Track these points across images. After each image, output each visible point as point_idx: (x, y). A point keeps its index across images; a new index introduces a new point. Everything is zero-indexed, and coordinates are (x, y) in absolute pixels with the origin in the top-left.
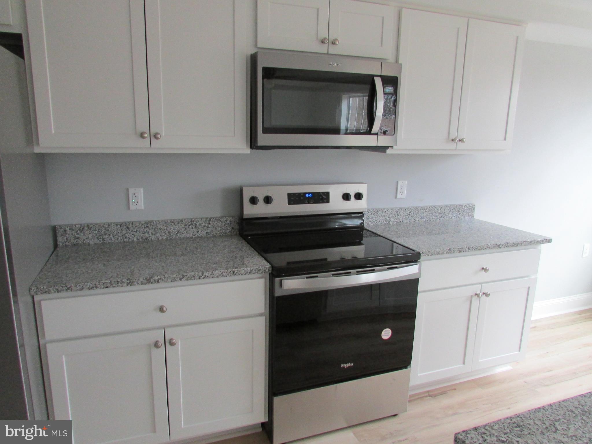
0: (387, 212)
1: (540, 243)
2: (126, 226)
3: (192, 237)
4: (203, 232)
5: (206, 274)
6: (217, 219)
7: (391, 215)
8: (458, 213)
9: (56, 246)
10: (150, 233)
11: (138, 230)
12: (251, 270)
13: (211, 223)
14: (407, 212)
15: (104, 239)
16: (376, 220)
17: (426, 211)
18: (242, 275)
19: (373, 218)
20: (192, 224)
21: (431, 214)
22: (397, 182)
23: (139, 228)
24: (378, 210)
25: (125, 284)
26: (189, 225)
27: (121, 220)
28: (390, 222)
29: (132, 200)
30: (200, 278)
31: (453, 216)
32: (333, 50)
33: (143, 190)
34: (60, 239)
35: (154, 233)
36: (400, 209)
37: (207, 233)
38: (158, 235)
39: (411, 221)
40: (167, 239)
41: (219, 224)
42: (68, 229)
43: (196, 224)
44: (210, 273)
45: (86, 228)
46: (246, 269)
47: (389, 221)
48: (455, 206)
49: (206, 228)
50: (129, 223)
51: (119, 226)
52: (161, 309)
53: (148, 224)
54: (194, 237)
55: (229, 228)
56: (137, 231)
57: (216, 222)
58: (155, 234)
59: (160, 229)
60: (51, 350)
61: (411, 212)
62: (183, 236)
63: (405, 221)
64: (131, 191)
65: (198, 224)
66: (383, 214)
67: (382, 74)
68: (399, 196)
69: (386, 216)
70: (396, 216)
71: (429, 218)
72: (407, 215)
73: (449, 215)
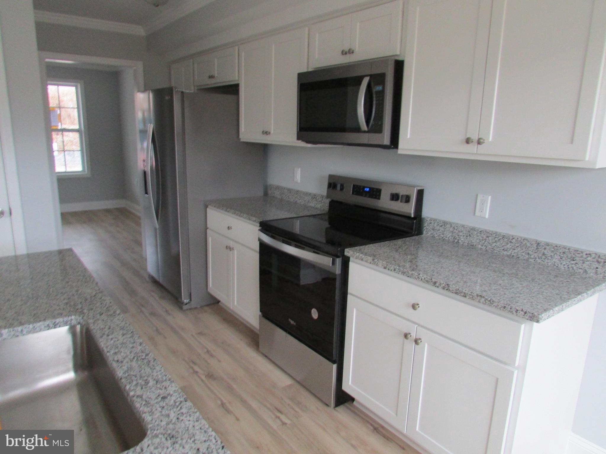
0: (456, 228)
7: (461, 234)
8: (573, 262)
9: (266, 195)
16: (443, 235)
17: (511, 242)
19: (439, 230)
21: (519, 249)
22: (477, 195)
24: (445, 223)
28: (460, 241)
31: (561, 264)
33: (300, 169)
34: (269, 192)
36: (473, 229)
39: (487, 249)
42: (272, 187)
45: (277, 188)
47: (458, 240)
48: (566, 249)
52: (229, 228)
61: (488, 237)
63: (480, 246)
64: (295, 169)
66: (451, 229)
68: (477, 213)
69: (455, 232)
70: (467, 236)
71: (517, 253)
72: (483, 240)
73: (554, 260)
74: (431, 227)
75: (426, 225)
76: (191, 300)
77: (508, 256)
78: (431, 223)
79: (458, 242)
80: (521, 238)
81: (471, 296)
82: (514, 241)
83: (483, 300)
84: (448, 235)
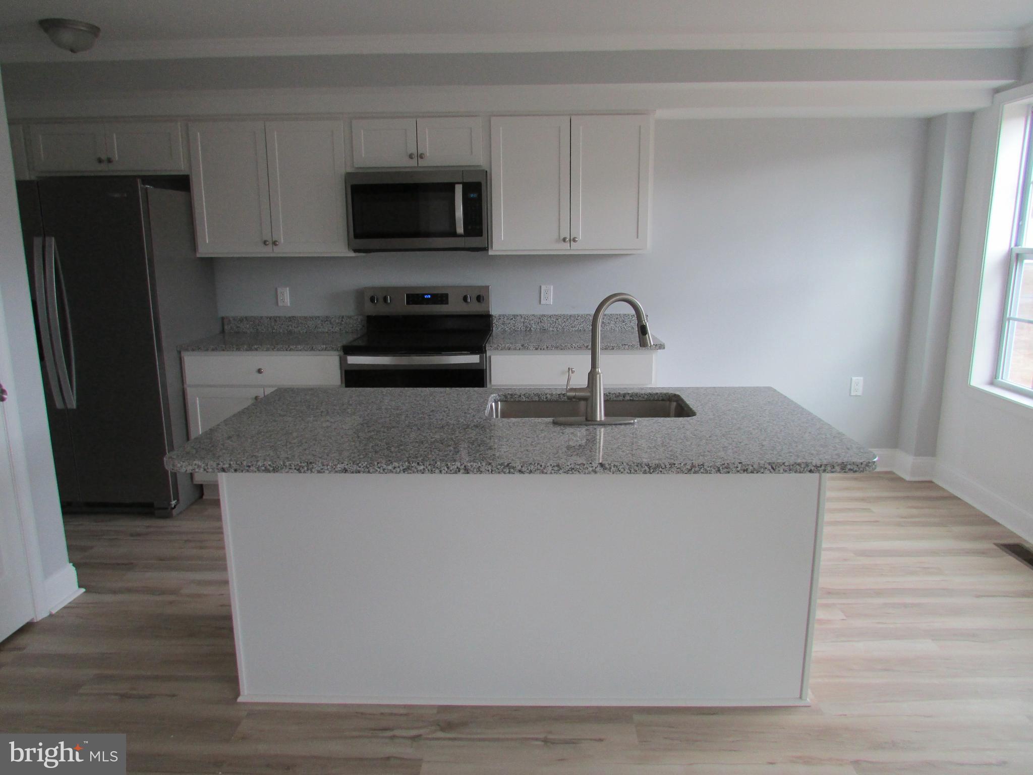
0: (526, 318)
1: (656, 349)
2: (275, 319)
3: (327, 332)
4: (337, 328)
5: (292, 347)
6: (350, 317)
7: (532, 322)
8: (623, 324)
9: (223, 331)
10: (293, 326)
11: (284, 323)
12: (326, 348)
13: (344, 320)
14: (552, 319)
15: (257, 330)
16: (514, 326)
17: (577, 319)
18: (319, 350)
19: (510, 323)
20: (327, 321)
21: (584, 323)
22: (541, 287)
23: (284, 321)
24: (515, 316)
25: (235, 350)
26: (325, 321)
27: (270, 315)
28: (532, 329)
29: (280, 298)
30: (287, 350)
31: (616, 327)
32: (422, 163)
33: (289, 289)
34: (226, 327)
35: (296, 326)
36: (544, 316)
37: (340, 329)
38: (300, 328)
39: (558, 329)
40: (306, 332)
41: (351, 321)
42: (231, 319)
43: (330, 320)
44: (295, 346)
45: (245, 320)
46: (322, 346)
47: (530, 328)
48: (617, 315)
49: (339, 324)
50: (277, 317)
51: (269, 319)
52: (259, 371)
53: (291, 319)
54: (329, 332)
55: (360, 326)
56: (282, 324)
57: (348, 320)
58: (298, 327)
59: (302, 323)
60: (190, 392)
61: (557, 319)
62: (320, 330)
63: (551, 329)
64: (279, 290)
65: (332, 320)
66: (522, 320)
67: (464, 181)
68: (543, 302)
69: (526, 322)
70: (538, 323)
71: (583, 327)
72: (553, 323)
73: (611, 325)
74: (501, 322)
75: (495, 321)
76: (178, 500)
77: (576, 331)
78: (500, 319)
79: (530, 330)
80: (585, 314)
81: (618, 347)
82: (579, 317)
83: (627, 346)
84: (520, 326)
